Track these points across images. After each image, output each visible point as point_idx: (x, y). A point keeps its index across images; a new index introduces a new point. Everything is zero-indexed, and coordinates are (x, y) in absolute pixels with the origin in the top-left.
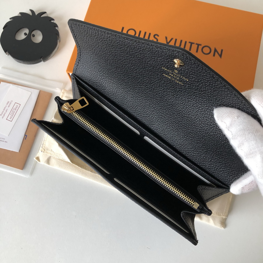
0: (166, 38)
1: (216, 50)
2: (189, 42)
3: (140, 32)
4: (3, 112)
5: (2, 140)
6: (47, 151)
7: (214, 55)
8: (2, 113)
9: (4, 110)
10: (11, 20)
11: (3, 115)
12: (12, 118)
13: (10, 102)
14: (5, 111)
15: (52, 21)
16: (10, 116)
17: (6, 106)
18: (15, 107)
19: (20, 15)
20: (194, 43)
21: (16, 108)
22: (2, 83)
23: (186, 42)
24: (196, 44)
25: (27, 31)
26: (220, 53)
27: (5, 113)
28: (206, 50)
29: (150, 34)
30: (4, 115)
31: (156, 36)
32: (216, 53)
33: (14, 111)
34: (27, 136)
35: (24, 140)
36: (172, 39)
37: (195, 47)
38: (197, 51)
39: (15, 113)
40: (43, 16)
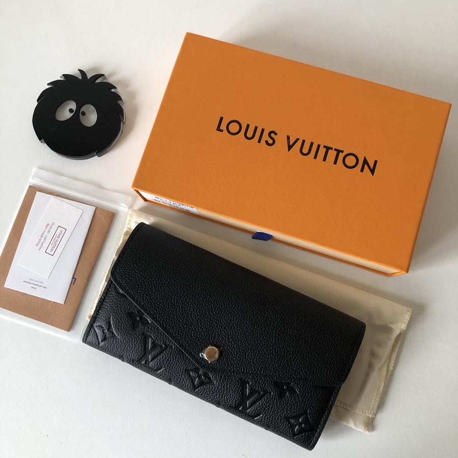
0: (288, 138)
1: (365, 162)
2: (325, 147)
3: (248, 126)
4: (40, 240)
5: (39, 284)
7: (362, 170)
8: (39, 242)
9: (42, 237)
10: (50, 86)
11: (40, 244)
12: (54, 250)
13: (51, 224)
14: (43, 238)
15: (113, 90)
16: (50, 247)
17: (45, 232)
18: (58, 233)
19: (63, 79)
20: (332, 149)
21: (60, 234)
22: (38, 193)
23: (319, 146)
24: (335, 150)
25: (73, 105)
26: (372, 166)
27: (43, 242)
28: (351, 161)
29: (263, 130)
30: (42, 244)
31: (273, 135)
32: (366, 166)
33: (57, 239)
34: (76, 279)
35: (72, 285)
36: (297, 140)
37: (332, 154)
38: (335, 163)
39: (58, 243)
40: (98, 81)
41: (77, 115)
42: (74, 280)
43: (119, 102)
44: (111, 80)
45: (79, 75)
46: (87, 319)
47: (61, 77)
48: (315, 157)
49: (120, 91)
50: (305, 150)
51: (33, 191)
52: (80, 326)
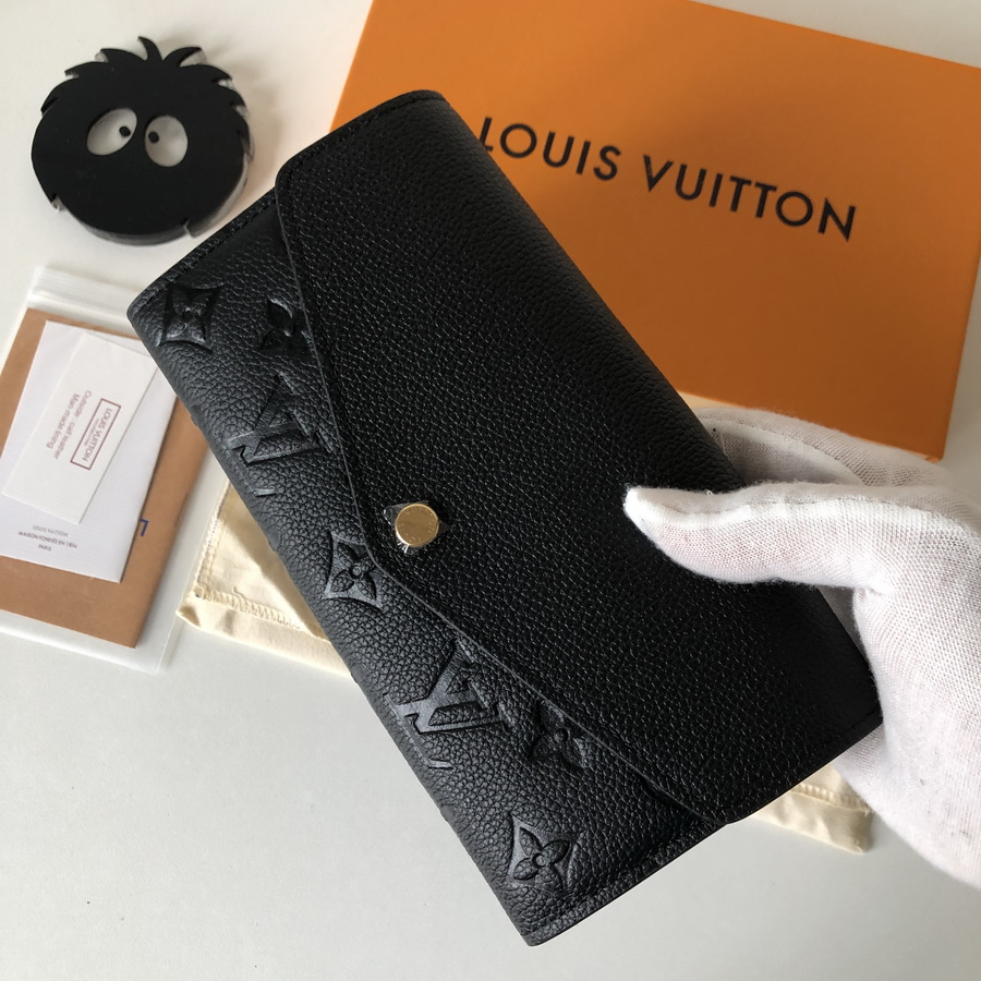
0: (647, 160)
1: (828, 210)
2: (733, 179)
3: (551, 137)
4: (57, 433)
5: (59, 538)
6: (218, 593)
7: (822, 229)
8: (54, 439)
9: (61, 426)
10: (70, 77)
11: (57, 444)
12: (92, 457)
13: (82, 395)
14: (64, 429)
15: (223, 83)
16: (83, 448)
17: (68, 413)
18: (100, 415)
19: (102, 59)
20: (749, 182)
21: (106, 418)
22: (50, 328)
23: (719, 178)
24: (758, 185)
25: (129, 120)
26: (844, 220)
27: (65, 438)
28: (795, 209)
29: (587, 146)
30: (62, 444)
31: (610, 155)
32: (830, 220)
33: (97, 429)
34: (146, 522)
35: (139, 537)
36: (668, 165)
37: (751, 195)
38: (760, 213)
39: (100, 440)
40: (190, 61)
41: (139, 141)
42: (143, 524)
43: (239, 109)
44: (218, 62)
45: (140, 50)
46: (179, 614)
47: (97, 56)
48: (713, 202)
49: (236, 84)
50: (689, 187)
51: (35, 321)
52: (160, 634)
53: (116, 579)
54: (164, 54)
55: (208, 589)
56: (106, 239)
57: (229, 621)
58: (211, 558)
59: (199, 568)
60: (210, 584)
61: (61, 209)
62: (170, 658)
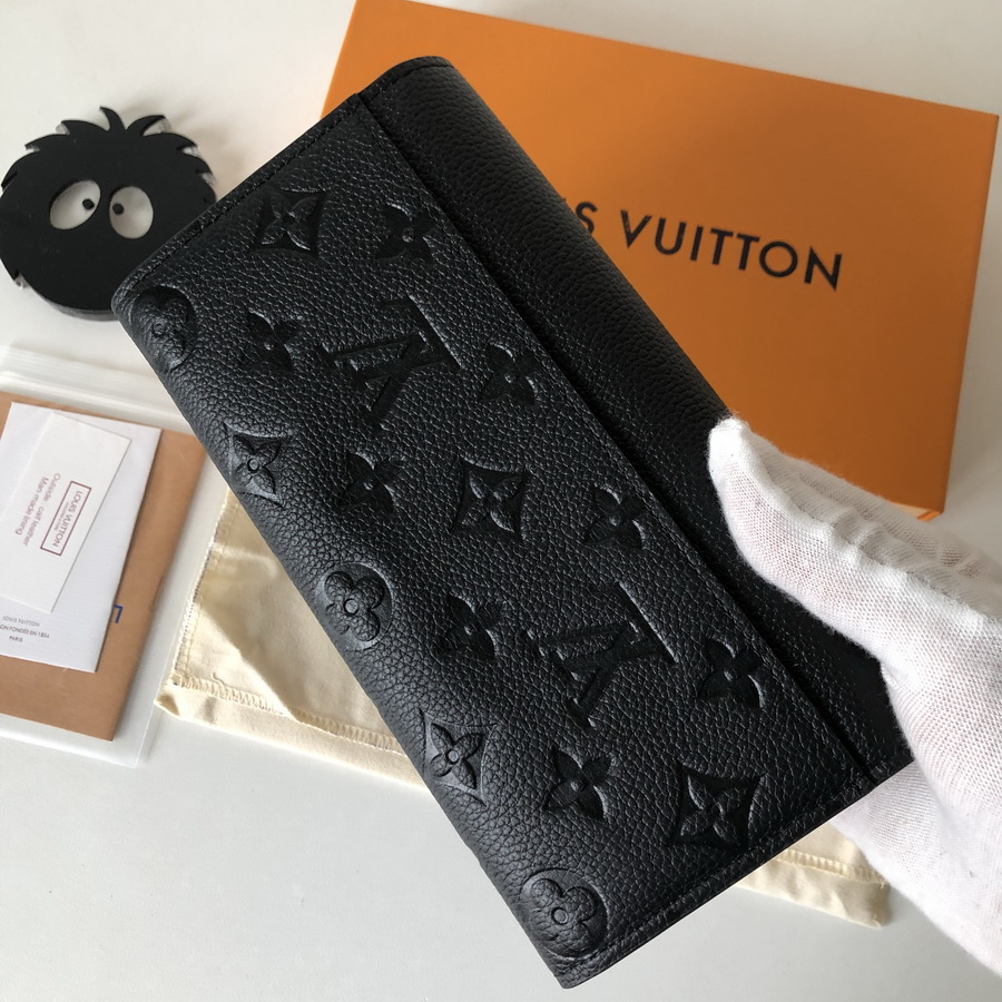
0: (625, 216)
1: (814, 259)
2: (714, 231)
4: (26, 519)
5: (30, 628)
6: (197, 680)
7: (808, 279)
8: (23, 525)
9: (29, 511)
10: (31, 151)
11: (25, 532)
12: (62, 542)
13: (51, 478)
14: (33, 514)
15: (188, 151)
16: (53, 533)
17: (37, 498)
18: (70, 498)
19: (63, 131)
20: (730, 234)
21: (76, 501)
22: (15, 408)
23: (699, 231)
24: (740, 236)
25: (92, 192)
26: (830, 268)
27: (34, 524)
28: (779, 260)
30: (31, 530)
31: (586, 211)
32: (816, 269)
33: (68, 513)
34: (121, 608)
35: (113, 624)
36: (647, 220)
37: (733, 247)
38: (743, 265)
39: (71, 523)
40: (154, 129)
41: (103, 214)
42: (117, 610)
43: (205, 176)
44: (182, 129)
45: (102, 121)
46: (157, 703)
47: (57, 128)
48: (694, 256)
49: (202, 151)
50: (668, 242)
52: (139, 725)
53: (90, 669)
54: (127, 123)
55: (186, 677)
56: (73, 315)
57: (209, 709)
58: (188, 644)
59: (177, 654)
60: (188, 670)
61: (24, 286)
62: (150, 749)
